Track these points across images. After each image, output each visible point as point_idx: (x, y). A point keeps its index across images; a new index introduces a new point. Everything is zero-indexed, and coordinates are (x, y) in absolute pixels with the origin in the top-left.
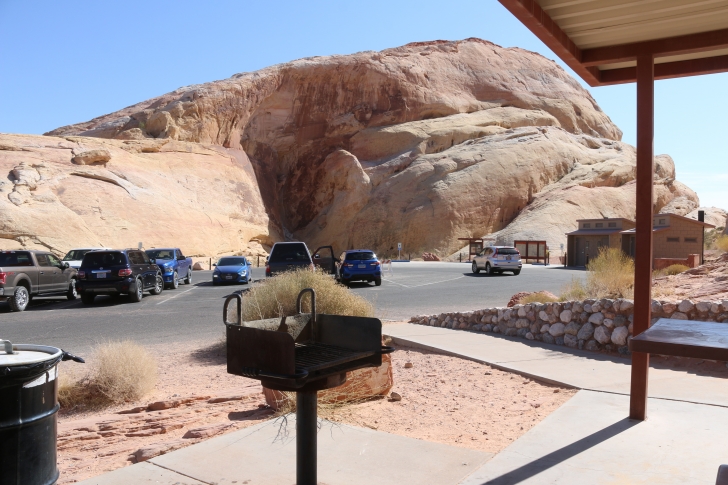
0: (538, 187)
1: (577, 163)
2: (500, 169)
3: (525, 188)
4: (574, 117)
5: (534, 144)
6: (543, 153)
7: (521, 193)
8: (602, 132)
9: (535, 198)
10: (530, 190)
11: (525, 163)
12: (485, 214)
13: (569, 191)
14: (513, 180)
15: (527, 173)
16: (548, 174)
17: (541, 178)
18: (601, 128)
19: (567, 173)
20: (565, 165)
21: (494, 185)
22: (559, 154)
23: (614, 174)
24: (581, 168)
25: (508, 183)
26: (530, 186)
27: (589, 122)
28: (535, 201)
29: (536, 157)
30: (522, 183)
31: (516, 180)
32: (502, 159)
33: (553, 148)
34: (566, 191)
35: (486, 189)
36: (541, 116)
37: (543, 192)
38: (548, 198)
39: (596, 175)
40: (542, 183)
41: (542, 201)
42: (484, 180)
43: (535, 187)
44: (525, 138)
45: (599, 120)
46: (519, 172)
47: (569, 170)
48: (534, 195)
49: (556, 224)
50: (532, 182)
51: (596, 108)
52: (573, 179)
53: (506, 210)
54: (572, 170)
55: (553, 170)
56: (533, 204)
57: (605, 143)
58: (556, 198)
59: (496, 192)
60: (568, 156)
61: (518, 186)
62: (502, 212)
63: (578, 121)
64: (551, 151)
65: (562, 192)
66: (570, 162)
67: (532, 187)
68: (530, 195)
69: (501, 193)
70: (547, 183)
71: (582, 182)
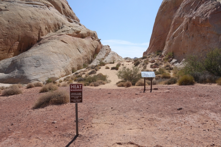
0: (44, 33)
1: (64, 25)
2: (20, 18)
3: (37, 32)
4: (62, 8)
5: (42, 10)
6: (47, 16)
7: (34, 35)
8: (73, 18)
9: (42, 39)
10: (39, 34)
11: (36, 18)
12: (7, 44)
13: (61, 36)
14: (28, 26)
15: (38, 24)
16: (50, 27)
17: (46, 29)
18: (73, 16)
19: (59, 29)
20: (58, 25)
21: (15, 27)
22: (56, 18)
23: (81, 33)
24: (66, 28)
25: (25, 27)
26: (39, 32)
27: (68, 12)
28: (42, 40)
29: (43, 16)
30: (34, 29)
31: (31, 26)
32: (21, 13)
33: (53, 15)
34: (60, 36)
35: (8, 28)
36: (47, 3)
37: (47, 36)
38: (50, 39)
39: (74, 31)
40: (46, 31)
41: (46, 40)
42: (6, 22)
43: (42, 32)
44: (37, 6)
45: (72, 13)
46: (32, 22)
47: (60, 28)
48: (41, 37)
49: (55, 53)
50: (40, 29)
51: (70, 8)
52: (63, 32)
53: (23, 44)
54: (62, 28)
55: (52, 26)
56: (41, 42)
57: (75, 22)
58: (55, 38)
59: (15, 31)
60: (60, 21)
61: (32, 30)
62: (20, 45)
63: (63, 11)
64: (52, 16)
65: (58, 36)
66: (61, 24)
67: (40, 32)
68: (39, 37)
69: (19, 32)
70: (49, 32)
71: (67, 33)
